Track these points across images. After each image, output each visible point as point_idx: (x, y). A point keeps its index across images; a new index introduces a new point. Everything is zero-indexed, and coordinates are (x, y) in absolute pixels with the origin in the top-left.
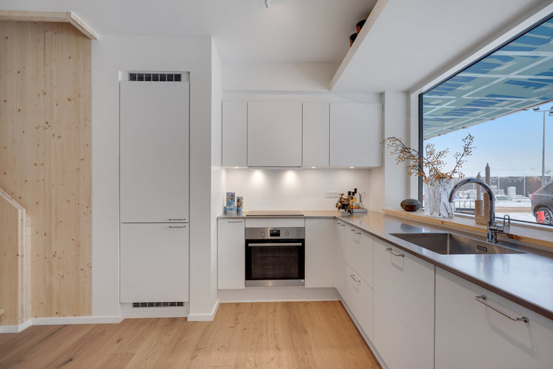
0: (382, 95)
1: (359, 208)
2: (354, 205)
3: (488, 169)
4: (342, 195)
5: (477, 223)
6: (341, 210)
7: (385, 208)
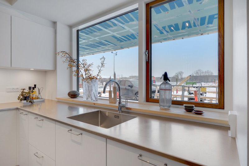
0: (55, 23)
1: (38, 98)
2: (34, 96)
3: (115, 74)
4: (23, 90)
5: (110, 102)
6: (23, 101)
7: (58, 97)
